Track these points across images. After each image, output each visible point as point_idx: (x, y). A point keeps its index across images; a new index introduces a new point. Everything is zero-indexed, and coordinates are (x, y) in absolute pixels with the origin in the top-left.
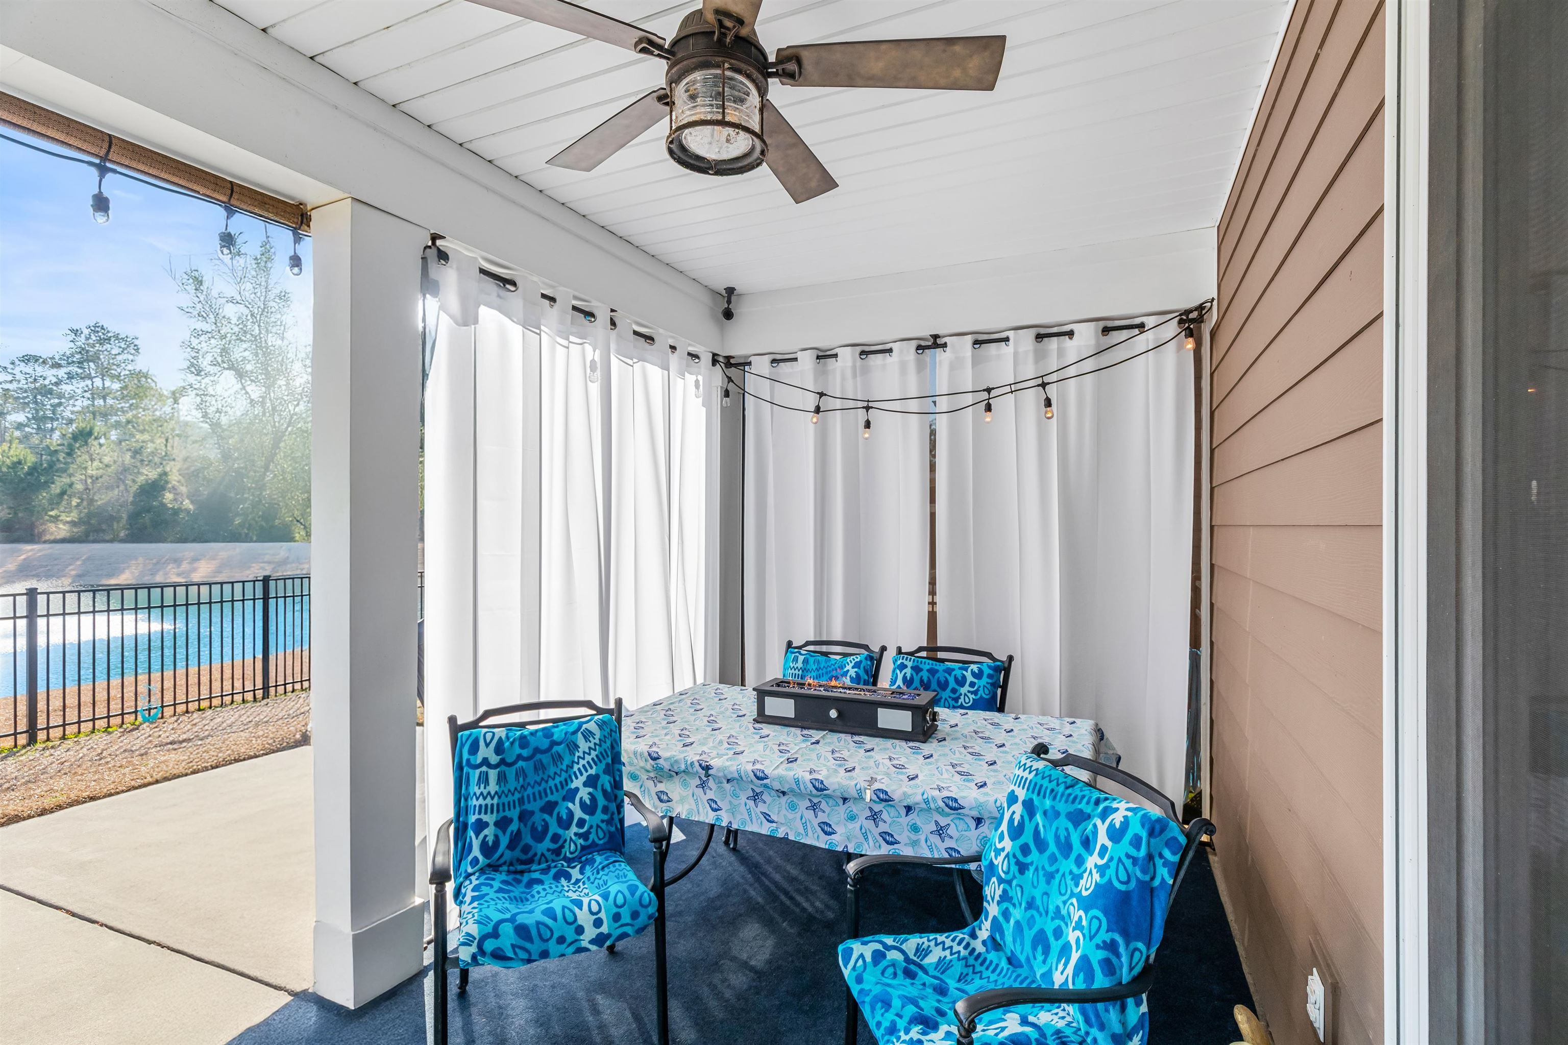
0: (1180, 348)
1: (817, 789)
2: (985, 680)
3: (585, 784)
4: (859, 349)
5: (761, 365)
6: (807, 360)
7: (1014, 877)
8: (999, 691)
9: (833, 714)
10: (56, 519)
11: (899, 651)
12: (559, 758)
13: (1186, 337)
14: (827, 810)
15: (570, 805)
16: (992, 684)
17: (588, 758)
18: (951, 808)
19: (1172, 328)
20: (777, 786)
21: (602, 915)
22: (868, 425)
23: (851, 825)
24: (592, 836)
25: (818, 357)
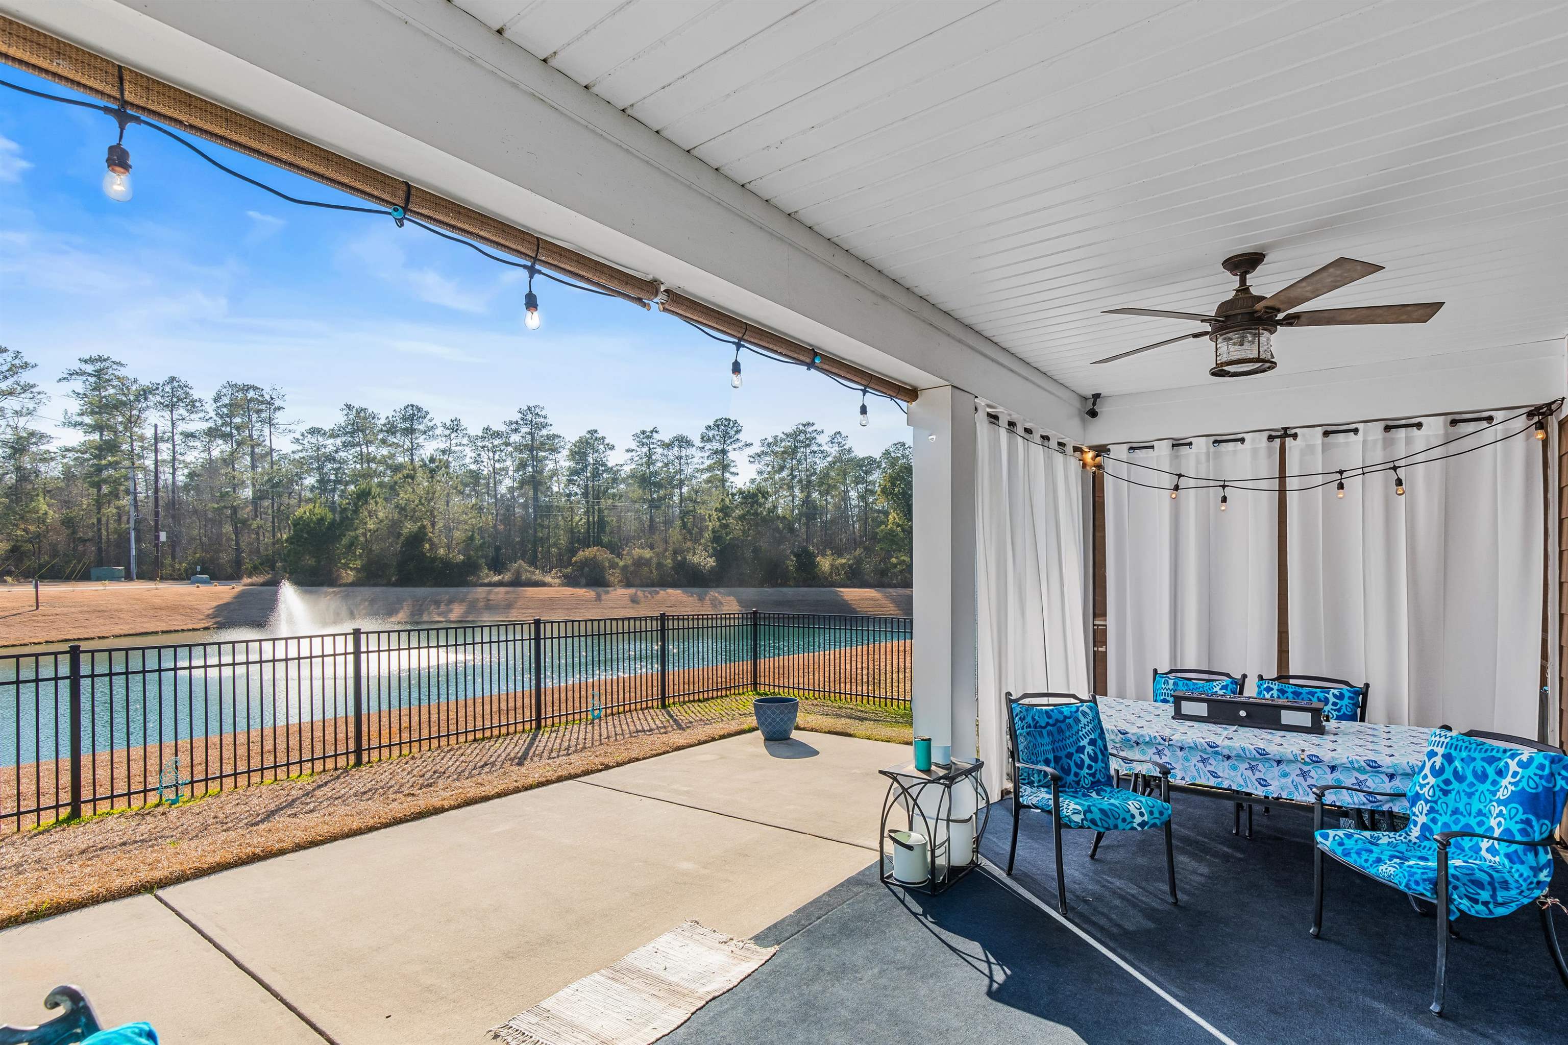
0: (1528, 438)
1: (1260, 754)
2: (1346, 701)
3: (1089, 744)
4: (1213, 438)
5: (1119, 452)
6: (1163, 449)
7: (1439, 798)
8: (1359, 710)
9: (1243, 713)
10: (346, 566)
11: (1261, 678)
12: (1069, 727)
13: (1536, 429)
14: (1263, 770)
15: (1082, 756)
16: (1353, 704)
17: (1088, 728)
18: (1372, 767)
19: (1521, 422)
20: (1226, 752)
21: (1143, 810)
22: (1224, 499)
23: (1283, 780)
24: (1098, 776)
25: (1173, 446)
